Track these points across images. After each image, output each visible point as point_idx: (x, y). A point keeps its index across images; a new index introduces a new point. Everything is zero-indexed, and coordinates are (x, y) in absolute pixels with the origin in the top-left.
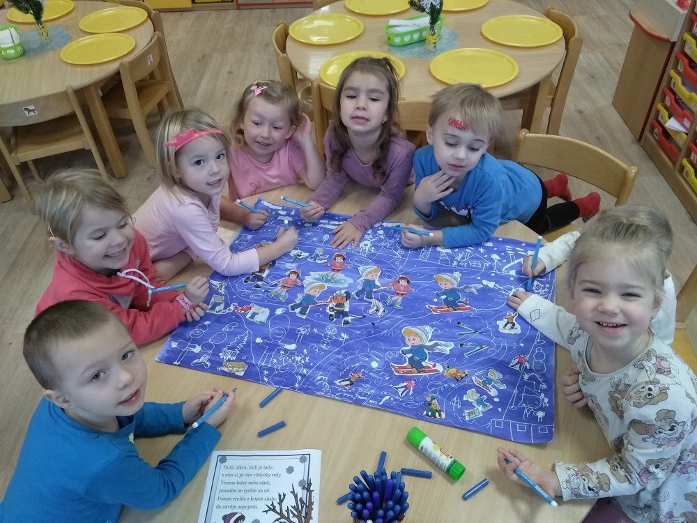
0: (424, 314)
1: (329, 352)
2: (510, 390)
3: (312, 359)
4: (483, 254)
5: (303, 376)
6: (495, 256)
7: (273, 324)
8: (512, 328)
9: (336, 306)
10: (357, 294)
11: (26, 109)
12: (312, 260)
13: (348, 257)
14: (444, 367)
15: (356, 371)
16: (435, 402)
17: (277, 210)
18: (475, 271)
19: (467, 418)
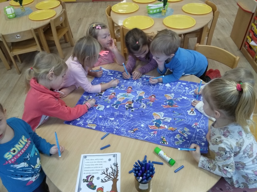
0: (161, 108)
1: (126, 121)
2: (192, 135)
3: (120, 123)
4: (182, 87)
5: (117, 129)
6: (187, 88)
7: (106, 111)
8: (193, 113)
9: (129, 105)
10: (136, 101)
11: (16, 36)
12: (120, 89)
13: (133, 88)
14: (168, 126)
15: (136, 127)
16: (164, 138)
17: (107, 71)
18: (180, 93)
19: (176, 144)
